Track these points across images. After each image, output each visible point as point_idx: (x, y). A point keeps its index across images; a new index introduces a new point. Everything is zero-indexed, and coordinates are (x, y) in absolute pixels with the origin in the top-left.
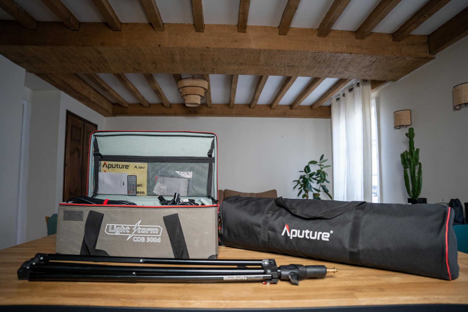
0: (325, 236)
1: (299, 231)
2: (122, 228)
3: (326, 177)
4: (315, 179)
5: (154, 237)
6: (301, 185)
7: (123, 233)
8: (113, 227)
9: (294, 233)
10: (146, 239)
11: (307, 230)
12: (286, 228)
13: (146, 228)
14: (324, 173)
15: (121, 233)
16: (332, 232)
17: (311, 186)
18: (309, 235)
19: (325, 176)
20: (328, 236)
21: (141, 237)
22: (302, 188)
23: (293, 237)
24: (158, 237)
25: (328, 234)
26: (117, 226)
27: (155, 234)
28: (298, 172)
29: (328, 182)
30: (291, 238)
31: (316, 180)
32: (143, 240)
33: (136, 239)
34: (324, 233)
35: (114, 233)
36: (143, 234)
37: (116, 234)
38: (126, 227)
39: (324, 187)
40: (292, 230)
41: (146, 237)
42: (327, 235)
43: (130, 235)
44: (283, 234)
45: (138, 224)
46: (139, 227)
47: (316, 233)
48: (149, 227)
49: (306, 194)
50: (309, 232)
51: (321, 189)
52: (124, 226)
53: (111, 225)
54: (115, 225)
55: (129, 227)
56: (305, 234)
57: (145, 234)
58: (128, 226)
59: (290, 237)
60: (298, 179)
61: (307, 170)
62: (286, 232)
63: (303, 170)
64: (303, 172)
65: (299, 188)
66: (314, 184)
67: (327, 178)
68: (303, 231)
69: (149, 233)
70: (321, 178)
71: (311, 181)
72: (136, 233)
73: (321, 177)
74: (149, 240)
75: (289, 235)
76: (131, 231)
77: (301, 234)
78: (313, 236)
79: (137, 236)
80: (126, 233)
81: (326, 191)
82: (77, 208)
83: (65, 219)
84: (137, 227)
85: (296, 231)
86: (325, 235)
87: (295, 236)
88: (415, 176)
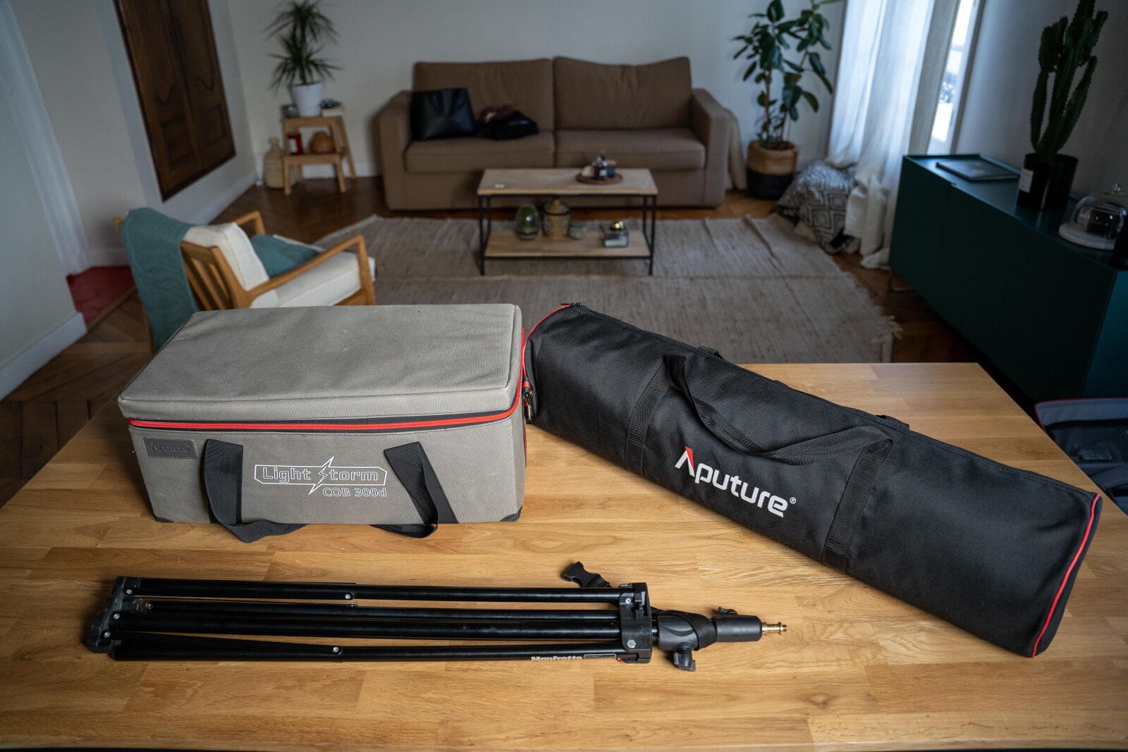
0: (777, 506)
1: (717, 472)
2: (293, 472)
3: (824, 31)
4: (793, 35)
5: (369, 487)
6: (756, 49)
7: (296, 481)
8: (271, 471)
9: (704, 473)
10: (353, 492)
11: (737, 477)
12: (685, 456)
13: (350, 470)
14: (819, 20)
15: (291, 481)
16: (793, 500)
17: (780, 55)
18: (739, 488)
19: (820, 31)
20: (784, 507)
21: (340, 487)
22: (757, 58)
23: (701, 481)
24: (380, 488)
25: (785, 503)
26: (280, 469)
27: (372, 482)
28: (750, 16)
29: (826, 47)
30: (697, 481)
31: (797, 37)
32: (347, 493)
33: (329, 492)
34: (774, 498)
35: (278, 481)
36: (345, 482)
37: (281, 483)
38: (301, 470)
39: (814, 60)
40: (701, 466)
41: (352, 489)
42: (781, 504)
43: (315, 485)
44: (679, 465)
45: (328, 465)
46: (332, 468)
47: (756, 490)
48: (355, 470)
49: (767, 73)
50: (739, 482)
51: (807, 65)
52: (296, 469)
53: (265, 467)
54: (276, 467)
55: (309, 469)
56: (730, 483)
57: (350, 482)
58: (306, 468)
59: (694, 478)
60: (748, 33)
61: (774, 13)
62: (686, 463)
63: (764, 11)
64: (761, 16)
65: (750, 57)
66: (790, 52)
67: (827, 35)
68: (727, 477)
69: (358, 480)
70: (811, 35)
71: (781, 42)
72: (327, 481)
73: (810, 30)
74: (359, 493)
75: (692, 472)
76: (315, 477)
77: (720, 481)
78: (749, 494)
79: (331, 487)
80: (302, 481)
81: (819, 71)
82: (175, 434)
83: (152, 453)
84: (327, 470)
85: (710, 469)
86: (776, 502)
87: (708, 480)
88: (1066, 100)
